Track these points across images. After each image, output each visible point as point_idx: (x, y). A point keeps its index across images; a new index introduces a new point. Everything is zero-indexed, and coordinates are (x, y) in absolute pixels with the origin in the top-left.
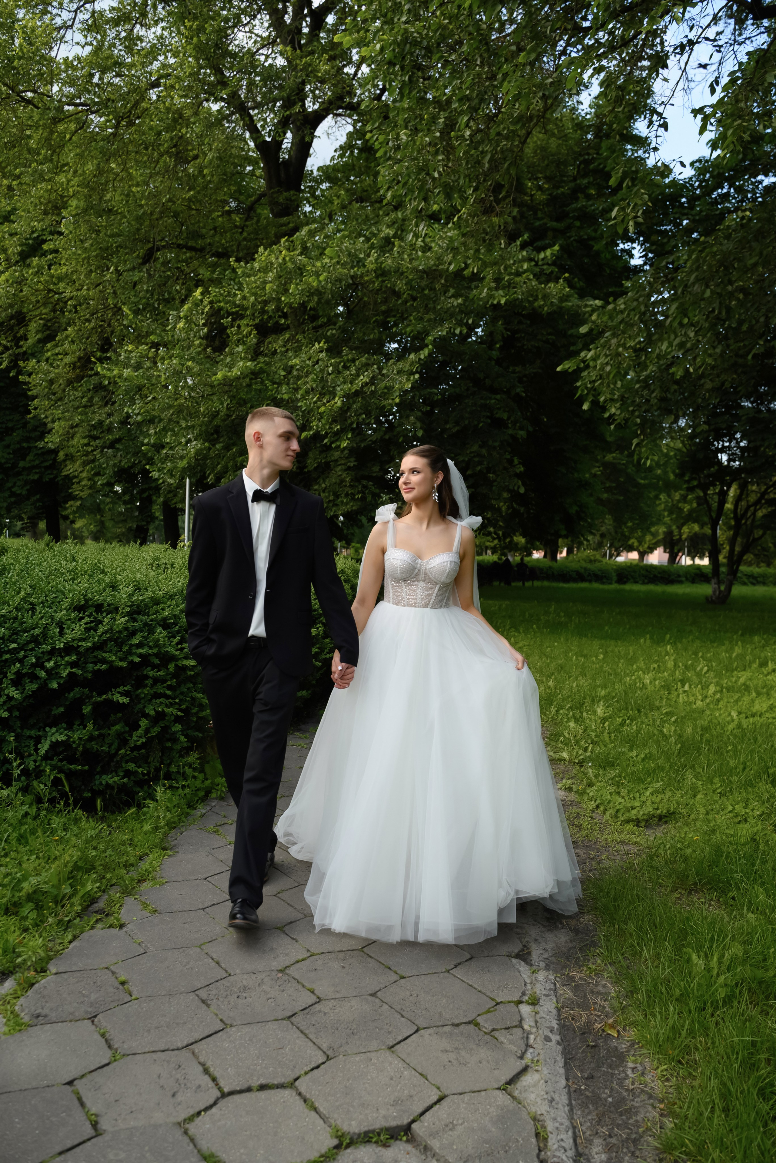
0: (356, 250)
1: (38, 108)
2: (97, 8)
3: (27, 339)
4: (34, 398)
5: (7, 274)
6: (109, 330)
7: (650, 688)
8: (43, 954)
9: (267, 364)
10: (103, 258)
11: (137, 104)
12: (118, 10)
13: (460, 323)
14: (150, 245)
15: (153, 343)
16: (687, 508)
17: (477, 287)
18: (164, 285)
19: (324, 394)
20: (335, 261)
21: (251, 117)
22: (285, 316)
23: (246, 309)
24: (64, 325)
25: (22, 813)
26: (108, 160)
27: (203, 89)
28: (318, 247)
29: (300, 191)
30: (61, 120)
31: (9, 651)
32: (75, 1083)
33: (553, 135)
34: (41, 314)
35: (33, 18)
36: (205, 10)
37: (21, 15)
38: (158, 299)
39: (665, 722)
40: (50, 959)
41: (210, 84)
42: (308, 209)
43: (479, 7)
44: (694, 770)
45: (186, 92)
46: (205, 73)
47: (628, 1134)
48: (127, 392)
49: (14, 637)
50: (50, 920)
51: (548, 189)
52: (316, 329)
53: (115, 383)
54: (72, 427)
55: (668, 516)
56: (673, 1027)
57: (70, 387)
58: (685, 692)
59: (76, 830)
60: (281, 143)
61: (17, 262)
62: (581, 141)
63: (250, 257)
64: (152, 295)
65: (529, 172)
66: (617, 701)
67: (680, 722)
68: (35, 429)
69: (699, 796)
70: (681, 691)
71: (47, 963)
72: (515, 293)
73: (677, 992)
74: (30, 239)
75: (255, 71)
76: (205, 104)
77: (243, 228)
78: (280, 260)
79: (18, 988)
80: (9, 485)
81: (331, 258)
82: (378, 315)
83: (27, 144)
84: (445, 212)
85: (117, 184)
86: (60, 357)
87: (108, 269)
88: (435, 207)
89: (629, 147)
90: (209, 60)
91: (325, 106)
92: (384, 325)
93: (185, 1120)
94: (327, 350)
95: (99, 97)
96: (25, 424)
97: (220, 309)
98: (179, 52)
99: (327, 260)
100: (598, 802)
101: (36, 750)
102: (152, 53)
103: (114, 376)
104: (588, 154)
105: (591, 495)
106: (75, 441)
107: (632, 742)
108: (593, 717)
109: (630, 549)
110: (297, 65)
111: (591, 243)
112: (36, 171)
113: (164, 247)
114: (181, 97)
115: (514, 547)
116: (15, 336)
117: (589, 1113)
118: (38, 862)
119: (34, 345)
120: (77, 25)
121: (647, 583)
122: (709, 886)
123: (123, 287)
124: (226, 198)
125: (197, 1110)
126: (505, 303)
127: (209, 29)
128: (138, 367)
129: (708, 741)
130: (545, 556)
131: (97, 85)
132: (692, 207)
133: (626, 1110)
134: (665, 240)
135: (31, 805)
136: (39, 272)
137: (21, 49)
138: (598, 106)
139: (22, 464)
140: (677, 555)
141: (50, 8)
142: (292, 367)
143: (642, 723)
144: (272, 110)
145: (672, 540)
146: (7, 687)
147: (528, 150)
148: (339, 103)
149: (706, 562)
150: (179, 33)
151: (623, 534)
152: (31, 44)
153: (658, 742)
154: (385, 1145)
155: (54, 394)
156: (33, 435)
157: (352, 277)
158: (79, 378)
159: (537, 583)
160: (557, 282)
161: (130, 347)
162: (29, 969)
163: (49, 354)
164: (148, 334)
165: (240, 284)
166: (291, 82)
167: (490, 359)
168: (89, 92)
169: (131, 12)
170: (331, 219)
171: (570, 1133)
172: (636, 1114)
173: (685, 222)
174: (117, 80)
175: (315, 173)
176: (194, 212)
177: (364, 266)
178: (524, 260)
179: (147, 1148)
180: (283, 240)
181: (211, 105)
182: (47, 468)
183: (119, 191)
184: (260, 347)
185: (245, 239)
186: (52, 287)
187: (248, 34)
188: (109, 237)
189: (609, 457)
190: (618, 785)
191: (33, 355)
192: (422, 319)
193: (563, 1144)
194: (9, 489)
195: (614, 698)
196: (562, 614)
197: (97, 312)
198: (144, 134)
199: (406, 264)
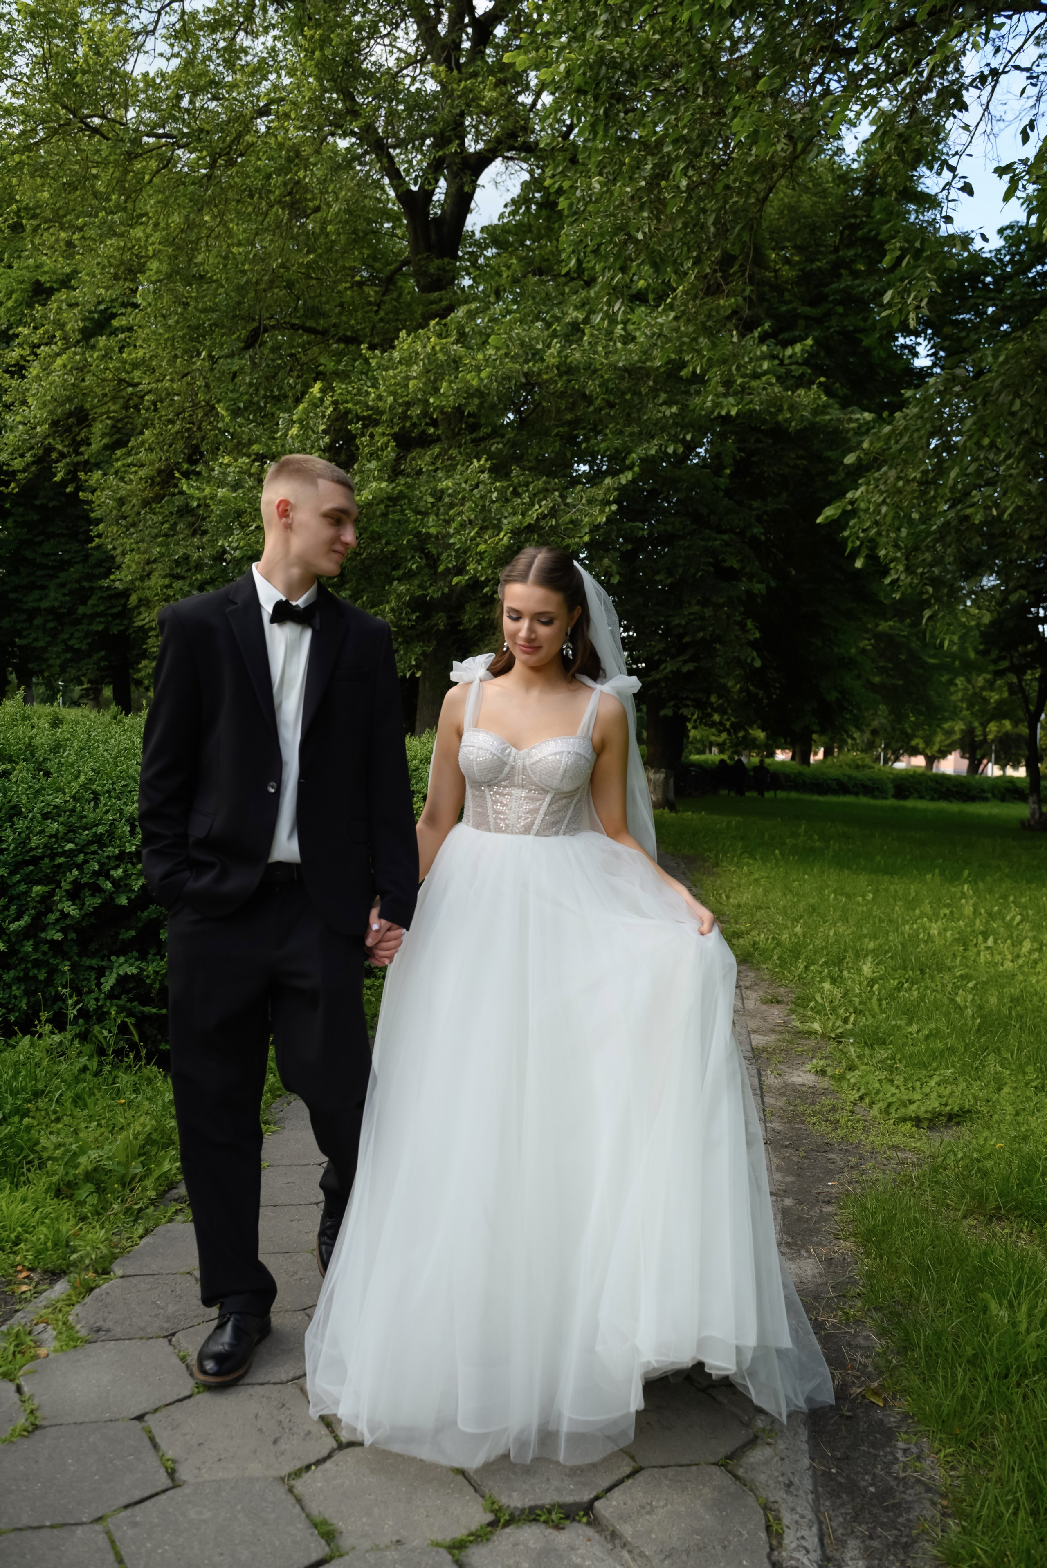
0: (531, 339)
1: (108, 139)
2: (188, 9)
3: (89, 444)
4: (98, 521)
5: (64, 357)
6: (199, 435)
7: (939, 942)
8: (105, 1251)
9: (409, 487)
10: (192, 340)
11: (239, 137)
12: (216, 11)
13: (674, 439)
14: (255, 324)
15: (257, 454)
16: (994, 697)
17: (698, 393)
18: (274, 377)
19: (487, 528)
20: (501, 352)
21: (391, 159)
22: (434, 423)
23: (382, 413)
24: (139, 427)
25: (79, 1066)
26: (200, 210)
27: (327, 119)
28: (481, 333)
29: (456, 258)
30: (137, 156)
31: (64, 854)
32: (146, 1418)
33: (806, 189)
34: (108, 412)
35: (101, 20)
36: (331, 15)
37: (86, 16)
38: (265, 397)
39: (959, 988)
40: (114, 1257)
41: (337, 113)
42: (467, 282)
43: (701, 20)
44: (999, 1054)
45: (306, 123)
46: (330, 99)
47: (896, 1537)
48: (221, 519)
49: (71, 835)
50: (115, 1206)
51: (798, 263)
52: (476, 442)
53: (207, 506)
54: (148, 562)
55: (968, 709)
56: (963, 1398)
57: (147, 509)
58: (988, 948)
59: (149, 1092)
60: (432, 193)
61: (78, 342)
62: (844, 198)
63: (388, 344)
64: (257, 390)
65: (772, 239)
66: (892, 957)
67: (981, 988)
68: (99, 563)
69: (1006, 1090)
70: (982, 947)
71: (111, 1263)
72: (751, 402)
73: (969, 1351)
74: (96, 311)
75: (397, 98)
76: (330, 139)
77: (379, 305)
78: (429, 350)
79: (72, 1292)
80: (65, 636)
81: (498, 349)
82: (562, 426)
83: (93, 186)
84: (653, 291)
85: (211, 242)
86: (134, 469)
87: (199, 355)
88: (641, 284)
89: (913, 207)
90: (335, 81)
91: (491, 145)
92: (571, 440)
93: (289, 1475)
94: (491, 470)
95: (189, 126)
96: (87, 557)
97: (348, 412)
98: (296, 70)
99: (491, 351)
100: (862, 1091)
101: (99, 985)
102: (261, 70)
103: (205, 498)
104: (855, 216)
105: (859, 677)
106: (152, 582)
107: (910, 1013)
108: (857, 978)
109: (914, 752)
110: (453, 90)
111: (858, 335)
112: (104, 222)
113: (273, 327)
114: (298, 128)
115: (750, 744)
116: (74, 440)
117: (843, 1505)
118: (98, 1132)
119: (99, 452)
120: (160, 31)
121: (939, 799)
122: (1018, 1213)
123: (219, 379)
124: (356, 264)
125: (306, 1462)
126: (738, 414)
127: (336, 40)
128: (236, 486)
129: (1020, 1017)
130: (793, 758)
131: (187, 111)
132: (999, 289)
133: (894, 1505)
134: (963, 334)
135: (91, 1057)
136: (107, 356)
137: (86, 61)
138: (869, 152)
139: (81, 610)
140: (980, 763)
141: (124, 7)
142: (442, 491)
143: (927, 988)
144: (419, 150)
145: (973, 741)
146: (60, 901)
147: (771, 210)
148: (511, 142)
149: (1022, 772)
150: (296, 44)
151: (904, 732)
152: (98, 54)
153: (947, 1014)
154: (558, 1527)
155: (125, 518)
156: (97, 572)
157: (526, 375)
158: (158, 498)
159: (781, 794)
160: (810, 389)
161: (227, 460)
162: (87, 1269)
163: (119, 463)
164: (251, 443)
165: (375, 379)
166: (446, 113)
167: (717, 488)
168: (176, 120)
169: (232, 16)
170: (498, 297)
171: (815, 1529)
172: (908, 1510)
173: (990, 310)
174: (213, 105)
175: (478, 235)
176: (314, 282)
177: (542, 360)
178: (763, 357)
179: (239, 1507)
180: (433, 323)
181: (338, 141)
182: (114, 616)
183: (214, 252)
184: (400, 464)
185: (381, 320)
186: (123, 375)
187: (388, 48)
188: (201, 311)
189: (884, 626)
190: (891, 1069)
191: (98, 466)
192: (621, 432)
193: (804, 1543)
194: (65, 642)
195: (886, 952)
196: (816, 837)
197: (184, 411)
198: (248, 177)
199: (600, 359)
